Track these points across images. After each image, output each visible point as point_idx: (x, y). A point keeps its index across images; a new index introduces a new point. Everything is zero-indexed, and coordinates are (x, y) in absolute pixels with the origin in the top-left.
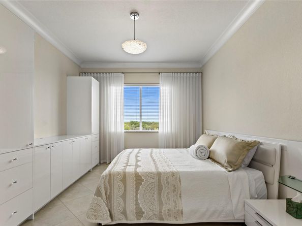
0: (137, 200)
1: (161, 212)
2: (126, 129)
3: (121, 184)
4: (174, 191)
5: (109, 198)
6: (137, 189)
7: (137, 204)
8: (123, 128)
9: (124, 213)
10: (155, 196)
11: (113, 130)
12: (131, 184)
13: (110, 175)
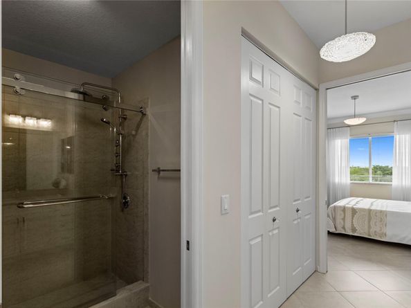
0: (352, 222)
1: (369, 232)
2: (351, 180)
3: (342, 213)
4: (381, 221)
5: (334, 219)
6: (353, 217)
7: (353, 225)
8: (349, 179)
9: (344, 228)
10: (366, 222)
11: (337, 180)
12: (349, 214)
13: (335, 207)
